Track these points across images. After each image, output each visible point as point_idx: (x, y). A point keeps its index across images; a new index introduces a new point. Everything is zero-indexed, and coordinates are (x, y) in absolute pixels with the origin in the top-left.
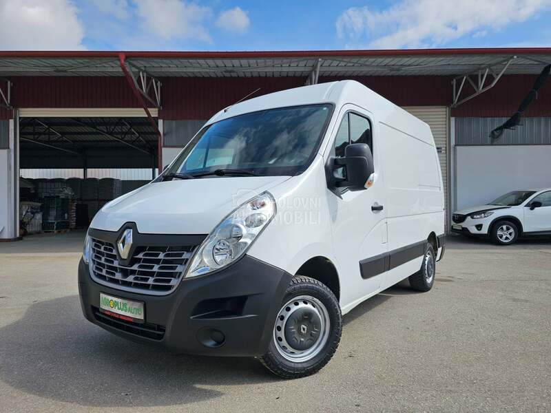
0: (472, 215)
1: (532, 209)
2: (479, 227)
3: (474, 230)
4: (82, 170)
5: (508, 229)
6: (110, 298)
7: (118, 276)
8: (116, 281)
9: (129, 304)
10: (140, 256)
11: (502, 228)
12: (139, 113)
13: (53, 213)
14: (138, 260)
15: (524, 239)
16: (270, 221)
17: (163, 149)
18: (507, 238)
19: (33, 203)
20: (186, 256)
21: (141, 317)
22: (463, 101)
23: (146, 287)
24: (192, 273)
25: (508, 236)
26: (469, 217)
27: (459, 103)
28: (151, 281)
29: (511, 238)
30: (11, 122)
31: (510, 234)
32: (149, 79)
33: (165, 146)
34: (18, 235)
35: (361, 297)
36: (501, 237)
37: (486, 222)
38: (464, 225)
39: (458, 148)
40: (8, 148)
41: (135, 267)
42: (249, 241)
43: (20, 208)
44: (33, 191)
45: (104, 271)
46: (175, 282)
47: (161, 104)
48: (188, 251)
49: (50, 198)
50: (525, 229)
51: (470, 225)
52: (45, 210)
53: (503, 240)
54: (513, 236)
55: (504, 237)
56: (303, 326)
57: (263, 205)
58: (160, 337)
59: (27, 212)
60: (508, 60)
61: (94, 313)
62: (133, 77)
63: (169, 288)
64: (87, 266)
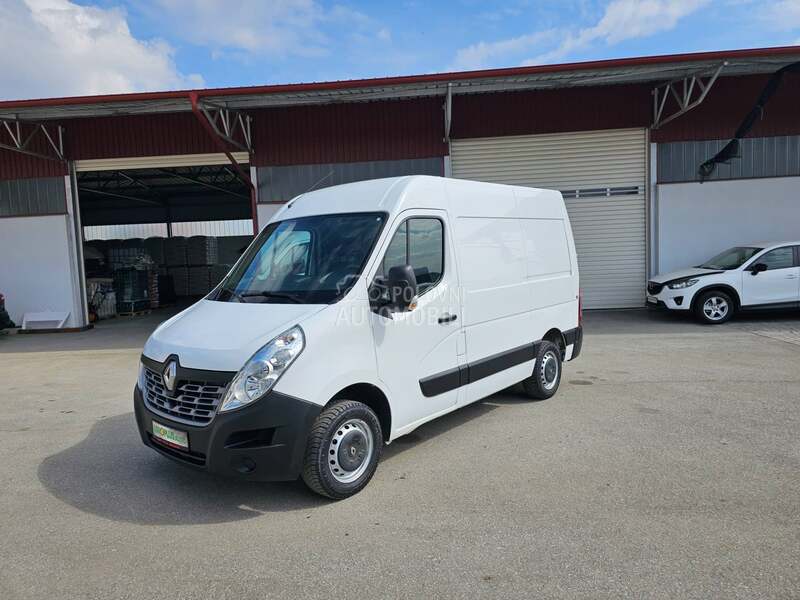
0: (670, 284)
1: (754, 274)
2: (679, 300)
3: (672, 305)
4: (165, 225)
5: (719, 302)
6: (160, 426)
7: (167, 406)
8: (165, 411)
9: (176, 433)
10: (183, 388)
11: (711, 301)
12: (219, 159)
13: (129, 291)
14: (182, 392)
15: (742, 314)
16: (298, 356)
17: (259, 207)
18: (717, 315)
19: (103, 280)
20: (220, 390)
21: (186, 445)
22: (667, 121)
23: (190, 418)
24: (225, 407)
25: (719, 312)
26: (666, 287)
27: (661, 123)
28: (192, 413)
29: (723, 315)
30: (67, 179)
31: (722, 309)
32: (232, 116)
33: (260, 203)
34: (87, 323)
35: (427, 415)
36: (709, 313)
37: (688, 293)
38: (661, 297)
39: (660, 186)
40: (67, 213)
41: (179, 399)
42: (275, 377)
43: (87, 287)
44: (102, 263)
45: (155, 399)
46: (212, 414)
47: (252, 147)
48: (222, 386)
49: (124, 271)
50: (744, 302)
51: (667, 297)
52: (119, 289)
53: (711, 318)
54: (726, 310)
55: (713, 313)
56: (353, 448)
57: (293, 339)
58: (203, 463)
59: (96, 292)
60: (717, 67)
61: (149, 439)
62: (210, 119)
63: (208, 420)
64: (141, 393)
